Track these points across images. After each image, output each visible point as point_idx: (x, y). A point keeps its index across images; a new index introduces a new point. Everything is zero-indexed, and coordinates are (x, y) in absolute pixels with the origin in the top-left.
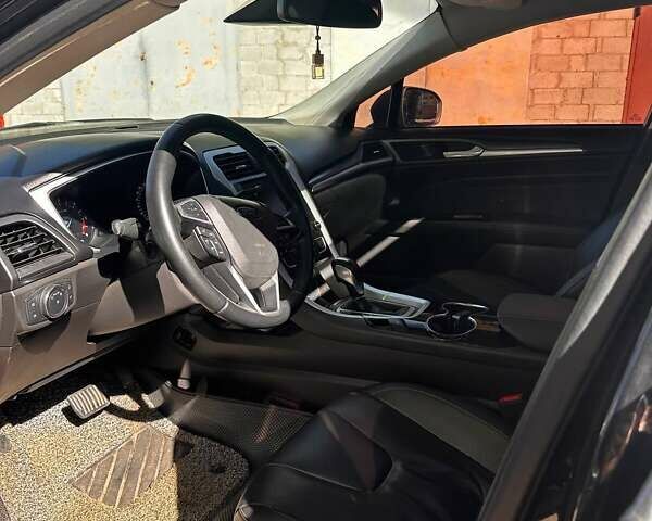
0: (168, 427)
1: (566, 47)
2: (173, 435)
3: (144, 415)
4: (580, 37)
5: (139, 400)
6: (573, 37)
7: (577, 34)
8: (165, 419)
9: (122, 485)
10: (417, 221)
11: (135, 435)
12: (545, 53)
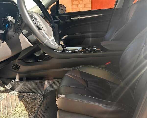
0: (15, 93)
1: (78, 6)
2: (17, 95)
3: (6, 91)
4: (81, 4)
5: (4, 87)
6: (80, 4)
7: (80, 3)
8: (13, 91)
9: (6, 110)
10: (66, 36)
11: (6, 97)
12: (74, 7)
